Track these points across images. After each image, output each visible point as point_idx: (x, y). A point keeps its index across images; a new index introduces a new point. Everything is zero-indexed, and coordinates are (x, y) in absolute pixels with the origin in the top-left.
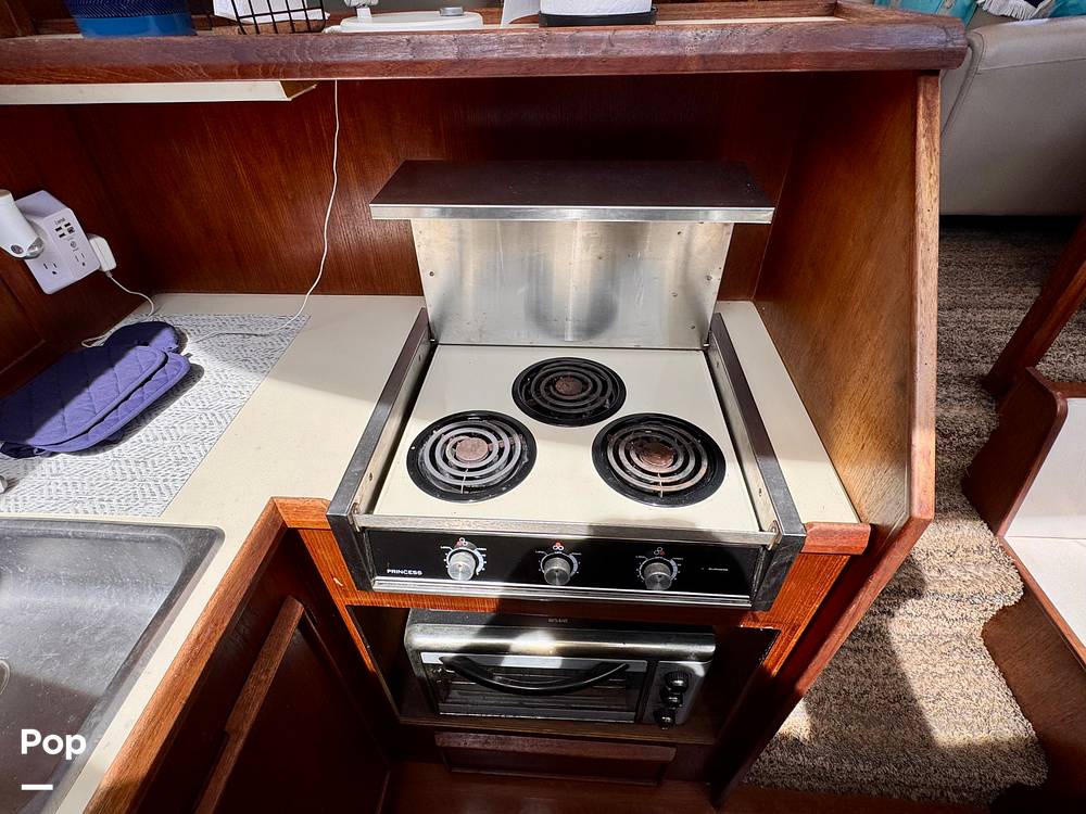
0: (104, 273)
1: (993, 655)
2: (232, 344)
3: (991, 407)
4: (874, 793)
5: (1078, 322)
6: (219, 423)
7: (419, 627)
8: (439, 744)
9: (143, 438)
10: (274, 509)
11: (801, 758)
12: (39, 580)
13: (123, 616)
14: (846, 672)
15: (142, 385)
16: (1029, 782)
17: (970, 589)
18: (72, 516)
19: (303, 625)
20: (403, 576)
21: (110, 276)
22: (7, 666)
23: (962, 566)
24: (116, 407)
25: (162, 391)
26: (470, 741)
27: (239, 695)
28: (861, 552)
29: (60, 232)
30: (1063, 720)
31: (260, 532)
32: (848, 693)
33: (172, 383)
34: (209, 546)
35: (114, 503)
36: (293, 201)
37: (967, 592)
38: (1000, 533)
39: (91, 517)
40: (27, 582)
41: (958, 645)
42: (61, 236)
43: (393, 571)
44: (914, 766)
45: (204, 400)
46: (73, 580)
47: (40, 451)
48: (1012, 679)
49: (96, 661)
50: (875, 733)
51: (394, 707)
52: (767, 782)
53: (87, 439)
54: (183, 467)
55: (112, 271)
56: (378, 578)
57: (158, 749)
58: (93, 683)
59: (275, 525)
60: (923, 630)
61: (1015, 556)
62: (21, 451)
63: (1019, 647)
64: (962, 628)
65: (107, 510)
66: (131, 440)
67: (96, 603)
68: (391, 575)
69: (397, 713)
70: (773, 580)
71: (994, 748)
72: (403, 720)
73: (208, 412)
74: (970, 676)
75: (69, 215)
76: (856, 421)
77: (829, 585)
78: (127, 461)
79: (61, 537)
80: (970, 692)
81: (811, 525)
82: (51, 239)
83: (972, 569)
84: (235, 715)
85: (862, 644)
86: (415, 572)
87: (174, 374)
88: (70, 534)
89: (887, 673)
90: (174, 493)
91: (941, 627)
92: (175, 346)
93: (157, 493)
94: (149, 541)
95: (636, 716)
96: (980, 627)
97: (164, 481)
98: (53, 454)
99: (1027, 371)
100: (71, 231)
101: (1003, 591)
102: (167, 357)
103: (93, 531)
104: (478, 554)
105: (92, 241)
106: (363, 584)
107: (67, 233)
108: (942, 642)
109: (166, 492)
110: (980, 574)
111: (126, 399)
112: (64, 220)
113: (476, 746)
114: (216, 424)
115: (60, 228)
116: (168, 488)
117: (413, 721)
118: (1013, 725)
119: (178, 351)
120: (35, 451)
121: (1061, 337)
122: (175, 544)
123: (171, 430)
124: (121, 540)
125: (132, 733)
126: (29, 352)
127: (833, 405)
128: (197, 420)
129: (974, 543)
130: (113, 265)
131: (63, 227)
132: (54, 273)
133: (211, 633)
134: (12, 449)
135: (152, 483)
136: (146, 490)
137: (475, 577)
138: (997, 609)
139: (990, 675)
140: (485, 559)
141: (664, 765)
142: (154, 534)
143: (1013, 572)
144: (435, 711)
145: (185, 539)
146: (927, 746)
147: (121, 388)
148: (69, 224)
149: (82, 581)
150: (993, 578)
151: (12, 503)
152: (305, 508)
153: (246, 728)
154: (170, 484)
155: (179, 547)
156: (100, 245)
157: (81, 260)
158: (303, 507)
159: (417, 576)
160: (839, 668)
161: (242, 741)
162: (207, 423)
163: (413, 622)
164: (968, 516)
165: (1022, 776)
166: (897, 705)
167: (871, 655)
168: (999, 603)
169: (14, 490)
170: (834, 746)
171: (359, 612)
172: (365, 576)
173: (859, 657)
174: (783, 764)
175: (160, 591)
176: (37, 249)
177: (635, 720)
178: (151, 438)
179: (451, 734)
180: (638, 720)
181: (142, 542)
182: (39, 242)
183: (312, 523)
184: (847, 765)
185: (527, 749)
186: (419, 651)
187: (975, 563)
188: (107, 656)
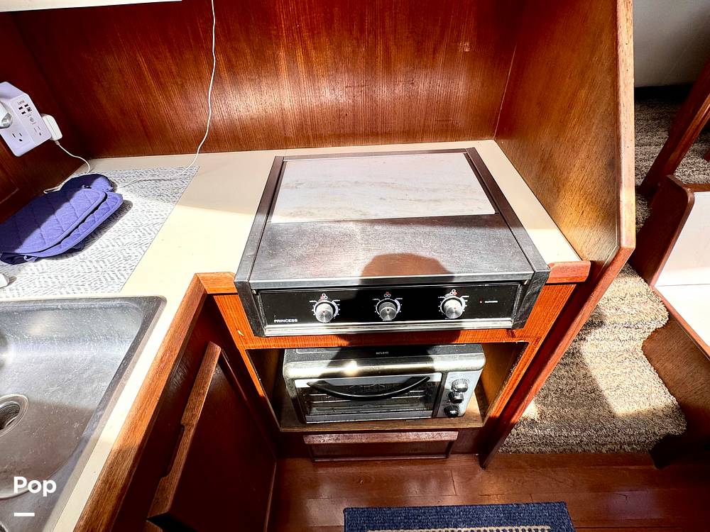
0: (54, 142)
1: (650, 360)
2: (149, 186)
3: (644, 204)
4: (580, 451)
5: (693, 151)
6: (150, 234)
7: (292, 364)
8: (307, 443)
9: (98, 246)
10: (198, 281)
11: (536, 431)
12: (39, 343)
13: (101, 362)
14: (560, 378)
15: (92, 212)
16: (675, 432)
17: (636, 319)
18: (59, 296)
19: (221, 361)
20: (285, 323)
21: (58, 144)
22: (25, 397)
23: (629, 305)
24: (77, 227)
25: (107, 215)
26: (327, 439)
27: (187, 403)
28: (584, 280)
29: (22, 111)
30: (695, 393)
31: (191, 295)
32: (562, 390)
33: (113, 210)
34: (158, 307)
35: (87, 286)
36: (182, 86)
37: (634, 321)
38: (652, 284)
39: (71, 296)
40: (31, 344)
41: (627, 356)
42: (23, 113)
43: (278, 321)
44: (606, 429)
45: (136, 221)
46: (62, 340)
47: (28, 257)
48: (662, 373)
49: (87, 389)
50: (581, 412)
51: (276, 421)
52: (514, 450)
53: (61, 248)
54: (129, 262)
55: (59, 140)
56: (268, 326)
57: (146, 427)
58: (88, 402)
59: (200, 291)
60: (606, 349)
61: (662, 297)
62: (15, 260)
63: (666, 353)
64: (630, 346)
65: (83, 290)
66: (90, 248)
67: (81, 353)
68: (277, 323)
69: (279, 426)
70: (528, 305)
71: (653, 414)
72: (282, 430)
73: (141, 228)
74: (636, 373)
75: (26, 98)
76: (577, 197)
77: (561, 307)
78: (91, 261)
79: (53, 309)
80: (637, 383)
81: (553, 264)
82: (16, 115)
83: (636, 306)
84: (187, 414)
85: (568, 360)
86: (293, 320)
87: (113, 206)
88: (59, 307)
89: (585, 376)
90: (127, 277)
91: (617, 346)
92: (110, 188)
93: (115, 278)
94: (115, 307)
95: (433, 412)
96: (640, 344)
97: (119, 271)
98: (38, 259)
99: (668, 178)
100: (29, 110)
101: (656, 319)
102: (106, 195)
103: (75, 305)
104: (334, 304)
105: (44, 118)
106: (258, 331)
107: (26, 111)
108: (617, 355)
109: (122, 278)
110: (642, 309)
111: (83, 221)
112: (23, 102)
113: (331, 442)
114: (147, 235)
115: (21, 108)
116: (122, 275)
117: (289, 430)
118: (663, 399)
119: (113, 191)
120: (25, 257)
121: (684, 161)
122: (133, 308)
123: (117, 241)
124: (95, 308)
125: (128, 417)
126: (9, 196)
127: (558, 192)
128: (134, 233)
129: (636, 291)
130: (60, 136)
131: (23, 107)
132: (21, 140)
133: (169, 356)
134: (8, 258)
135: (111, 273)
136: (107, 276)
137: (333, 321)
138: (651, 330)
139: (648, 372)
140: (339, 307)
141: (451, 443)
142: (116, 303)
143: (662, 307)
144: (303, 421)
145: (139, 303)
146: (614, 417)
147: (78, 215)
148: (27, 105)
149: (69, 340)
150: (649, 311)
151: (15, 291)
152: (218, 279)
153: (195, 422)
154: (123, 272)
155: (136, 309)
156: (50, 121)
157: (39, 131)
158: (217, 278)
159: (295, 323)
160: (555, 376)
161: (193, 430)
162: (141, 235)
163: (287, 362)
164: (633, 274)
165: (672, 428)
166: (593, 394)
167: (575, 366)
168: (654, 326)
169: (14, 284)
170: (556, 422)
171: (254, 354)
172: (260, 326)
173: (567, 368)
174: (525, 435)
175: (124, 342)
176: (8, 121)
177: (432, 415)
178: (104, 246)
179: (314, 436)
180: (434, 416)
181: (111, 308)
182: (8, 116)
183: (224, 289)
184: (565, 433)
185: (364, 441)
186: (293, 380)
187: (638, 303)
188: (94, 386)
